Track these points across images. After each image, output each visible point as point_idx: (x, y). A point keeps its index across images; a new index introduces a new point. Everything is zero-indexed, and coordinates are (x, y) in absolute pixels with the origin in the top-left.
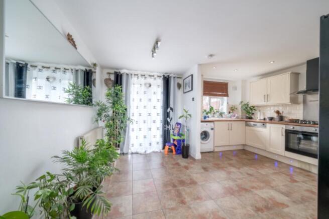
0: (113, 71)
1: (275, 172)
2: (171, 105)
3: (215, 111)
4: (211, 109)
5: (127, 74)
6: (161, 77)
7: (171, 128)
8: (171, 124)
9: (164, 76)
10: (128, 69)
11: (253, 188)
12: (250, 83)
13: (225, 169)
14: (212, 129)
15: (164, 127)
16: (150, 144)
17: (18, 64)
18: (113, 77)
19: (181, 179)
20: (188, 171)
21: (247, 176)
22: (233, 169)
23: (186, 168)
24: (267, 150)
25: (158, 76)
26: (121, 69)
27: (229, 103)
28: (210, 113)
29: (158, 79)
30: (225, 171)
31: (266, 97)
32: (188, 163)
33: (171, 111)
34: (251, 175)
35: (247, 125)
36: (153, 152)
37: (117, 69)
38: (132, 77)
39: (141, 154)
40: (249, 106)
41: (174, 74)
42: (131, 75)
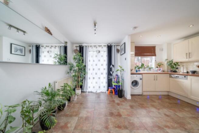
0: (78, 45)
1: (194, 116)
2: (113, 63)
3: (146, 67)
4: (143, 65)
5: (86, 46)
6: (106, 46)
7: (113, 78)
8: (113, 75)
9: (108, 45)
10: (86, 43)
11: (167, 126)
12: (174, 44)
13: (147, 108)
14: (141, 79)
15: (108, 77)
16: (99, 87)
17: (36, 46)
18: (78, 49)
19: (112, 111)
20: (118, 107)
21: (164, 116)
22: (154, 110)
23: (118, 104)
24: (188, 97)
25: (104, 46)
26: (83, 43)
27: (157, 61)
28: (142, 68)
29: (104, 47)
30: (146, 109)
31: (188, 55)
32: (121, 101)
33: (113, 67)
34: (167, 116)
35: (171, 77)
36: (101, 92)
37: (80, 44)
38: (88, 48)
39: (93, 93)
40: (174, 62)
41: (114, 44)
42: (88, 46)
